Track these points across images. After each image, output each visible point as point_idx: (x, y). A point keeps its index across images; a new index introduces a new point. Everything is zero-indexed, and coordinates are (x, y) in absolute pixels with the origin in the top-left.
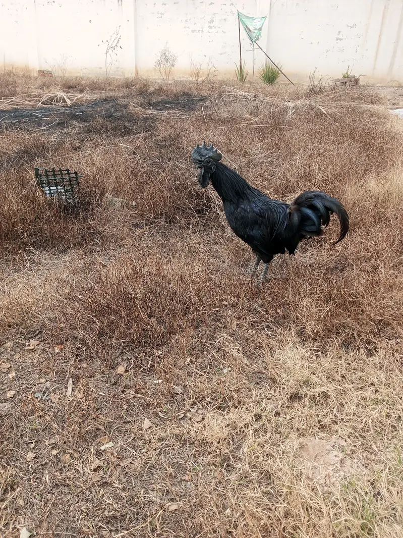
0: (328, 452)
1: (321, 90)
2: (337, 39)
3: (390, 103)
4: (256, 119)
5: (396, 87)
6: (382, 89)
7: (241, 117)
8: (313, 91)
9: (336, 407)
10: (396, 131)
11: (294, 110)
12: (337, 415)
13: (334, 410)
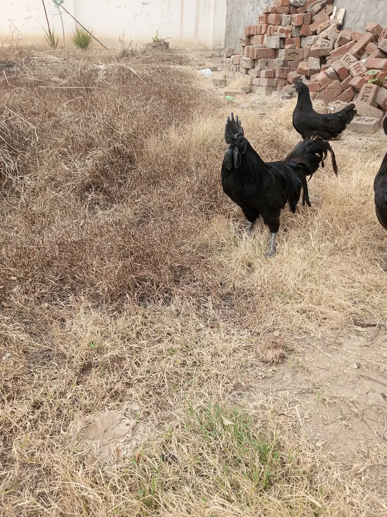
0: (119, 422)
1: (133, 53)
2: (143, 4)
3: (197, 65)
4: (65, 81)
5: (203, 50)
6: (191, 52)
7: (49, 80)
8: (125, 55)
9: (130, 369)
10: (201, 89)
11: (105, 72)
12: (131, 376)
13: (129, 372)
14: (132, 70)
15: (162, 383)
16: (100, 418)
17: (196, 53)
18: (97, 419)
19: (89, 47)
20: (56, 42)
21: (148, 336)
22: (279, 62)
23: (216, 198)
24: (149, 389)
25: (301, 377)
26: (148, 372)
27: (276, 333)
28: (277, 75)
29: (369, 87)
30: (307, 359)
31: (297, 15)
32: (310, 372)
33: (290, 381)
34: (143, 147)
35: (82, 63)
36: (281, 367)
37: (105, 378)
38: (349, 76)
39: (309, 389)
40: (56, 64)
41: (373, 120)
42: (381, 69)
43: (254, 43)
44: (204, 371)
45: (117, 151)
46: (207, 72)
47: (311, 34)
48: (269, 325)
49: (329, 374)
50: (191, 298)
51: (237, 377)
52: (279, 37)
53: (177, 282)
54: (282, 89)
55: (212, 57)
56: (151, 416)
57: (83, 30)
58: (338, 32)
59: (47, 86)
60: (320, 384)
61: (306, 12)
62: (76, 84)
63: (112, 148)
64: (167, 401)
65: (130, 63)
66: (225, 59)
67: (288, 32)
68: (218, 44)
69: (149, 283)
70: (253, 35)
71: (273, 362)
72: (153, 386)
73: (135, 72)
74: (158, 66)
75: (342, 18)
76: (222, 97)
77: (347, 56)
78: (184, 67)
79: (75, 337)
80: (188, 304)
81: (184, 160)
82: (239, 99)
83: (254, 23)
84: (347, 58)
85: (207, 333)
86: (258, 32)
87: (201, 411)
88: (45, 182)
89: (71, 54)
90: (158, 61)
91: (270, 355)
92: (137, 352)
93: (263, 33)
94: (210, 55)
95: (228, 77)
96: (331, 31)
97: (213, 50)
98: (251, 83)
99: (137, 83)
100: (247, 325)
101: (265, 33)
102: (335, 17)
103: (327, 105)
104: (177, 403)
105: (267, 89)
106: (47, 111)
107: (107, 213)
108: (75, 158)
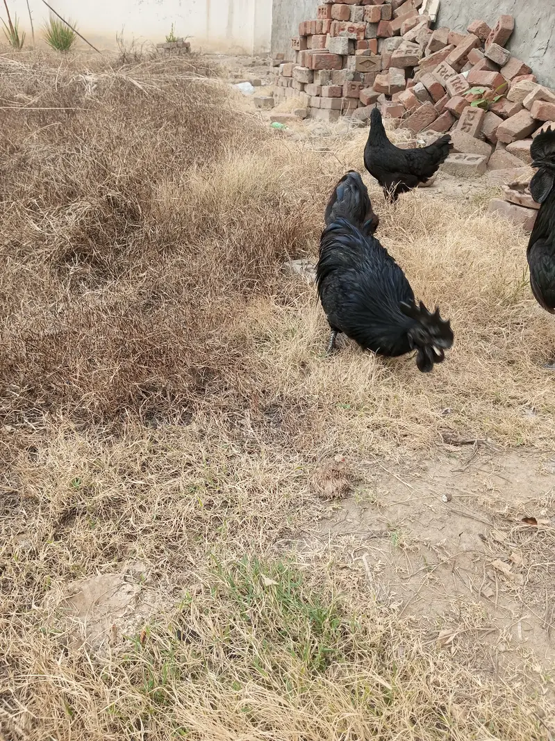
0: (116, 589)
1: (137, 59)
3: (231, 76)
4: (36, 100)
5: (240, 55)
6: (222, 58)
7: (12, 98)
8: (125, 61)
9: (133, 515)
10: (237, 111)
11: (95, 86)
12: (134, 525)
13: (131, 519)
14: (135, 83)
15: (178, 533)
16: (89, 586)
17: (230, 59)
18: (85, 587)
19: (71, 48)
20: (20, 40)
21: (158, 468)
22: (348, 74)
23: (257, 270)
24: (160, 542)
25: (371, 515)
26: (158, 518)
27: (338, 458)
28: (345, 93)
29: (472, 112)
30: (380, 491)
31: (373, 6)
32: (383, 509)
33: (356, 522)
34: (150, 197)
35: (60, 71)
36: (346, 504)
37: (96, 529)
38: (446, 96)
39: (382, 532)
40: (21, 74)
41: (477, 159)
42: (488, 86)
43: (312, 46)
44: (238, 514)
45: (112, 203)
46: (246, 87)
47: (393, 34)
48: (328, 446)
49: (409, 510)
50: (221, 412)
51: (284, 520)
52: (347, 38)
53: (201, 391)
54: (352, 113)
55: (253, 66)
56: (163, 579)
57: (61, 23)
58: (430, 33)
59: (8, 106)
60: (397, 524)
61: (385, 3)
62: (52, 104)
63: (104, 197)
64: (186, 557)
65: (132, 73)
66: (271, 69)
67: (359, 31)
68: (262, 47)
69: (159, 393)
70: (310, 35)
71: (334, 497)
72: (166, 538)
73: (140, 86)
74: (173, 78)
75: (435, 13)
76: (267, 124)
77: (443, 66)
78: (212, 80)
79: (51, 473)
80: (217, 421)
81: (212, 216)
82: (290, 128)
83: (313, 17)
84: (443, 70)
85: (243, 460)
86: (317, 31)
87: (233, 569)
88: (5, 250)
89: (44, 59)
90: (174, 70)
91: (330, 487)
92: (143, 491)
93: (324, 32)
94: (250, 63)
95: (276, 96)
96: (420, 31)
97: (254, 56)
98: (309, 104)
99: (143, 102)
100: (299, 447)
101: (327, 32)
102: (426, 11)
103: (415, 137)
104: (200, 559)
105: (331, 113)
106: (8, 143)
107: (99, 292)
108: (50, 213)
